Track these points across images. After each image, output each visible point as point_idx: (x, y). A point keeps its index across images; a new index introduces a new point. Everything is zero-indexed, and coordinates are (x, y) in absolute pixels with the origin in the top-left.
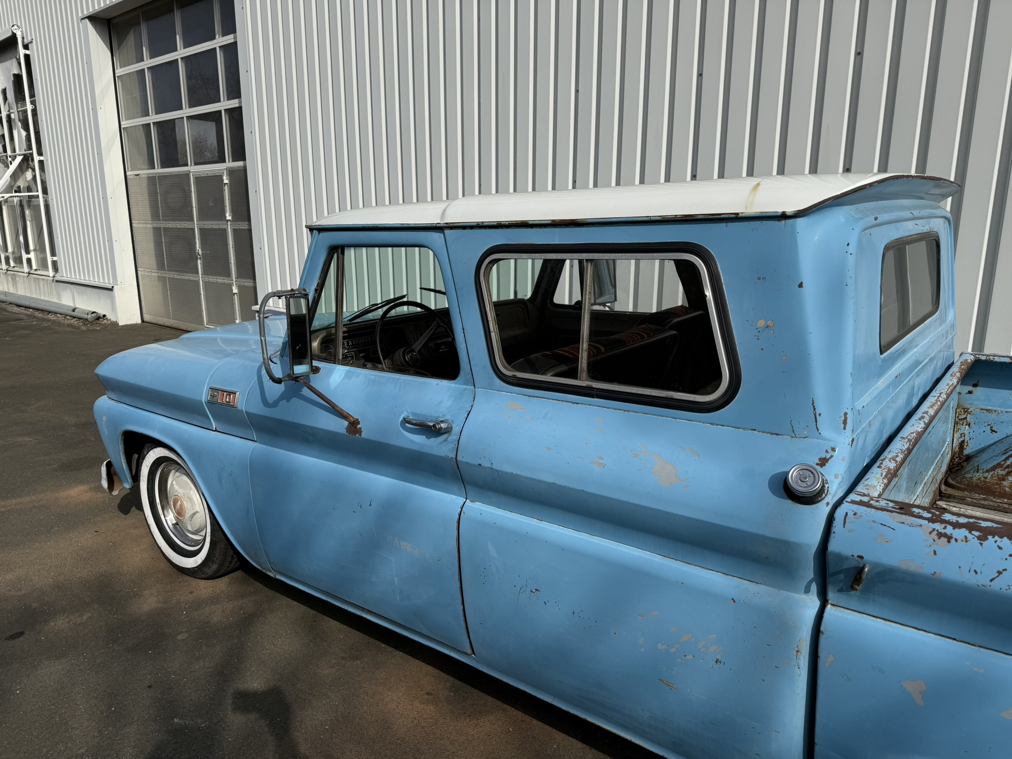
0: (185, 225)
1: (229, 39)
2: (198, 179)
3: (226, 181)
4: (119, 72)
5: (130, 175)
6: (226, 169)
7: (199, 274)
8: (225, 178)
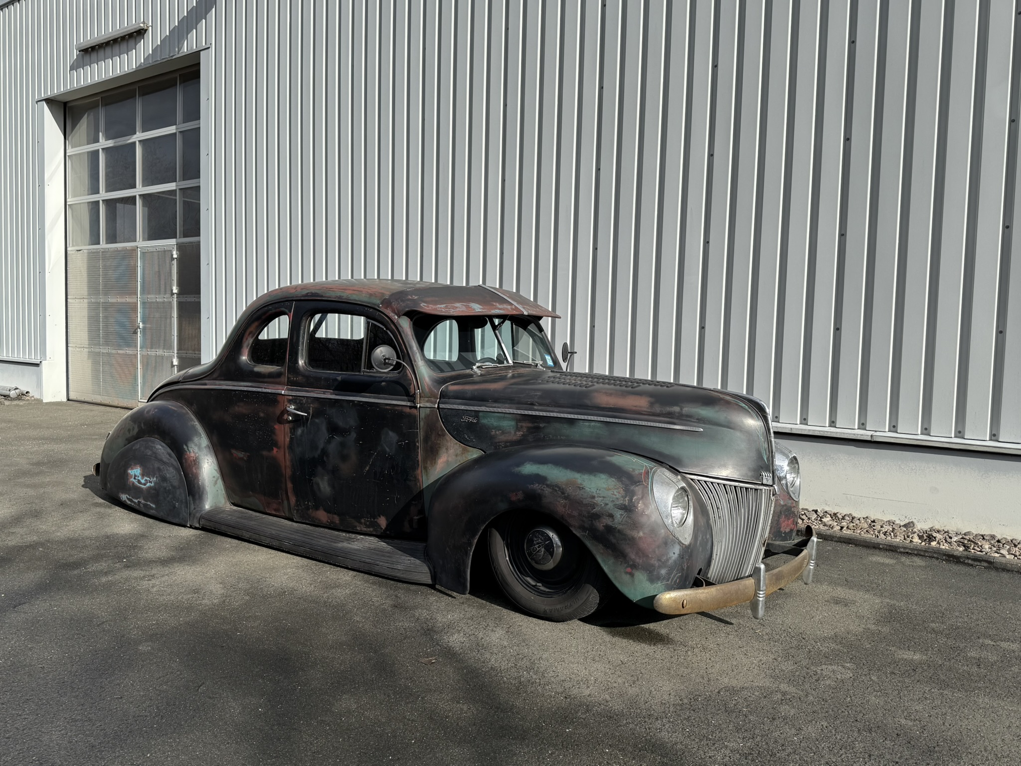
0: (128, 299)
1: (191, 125)
2: (146, 254)
3: (175, 256)
4: (71, 151)
5: (72, 250)
6: (176, 244)
8: (174, 252)
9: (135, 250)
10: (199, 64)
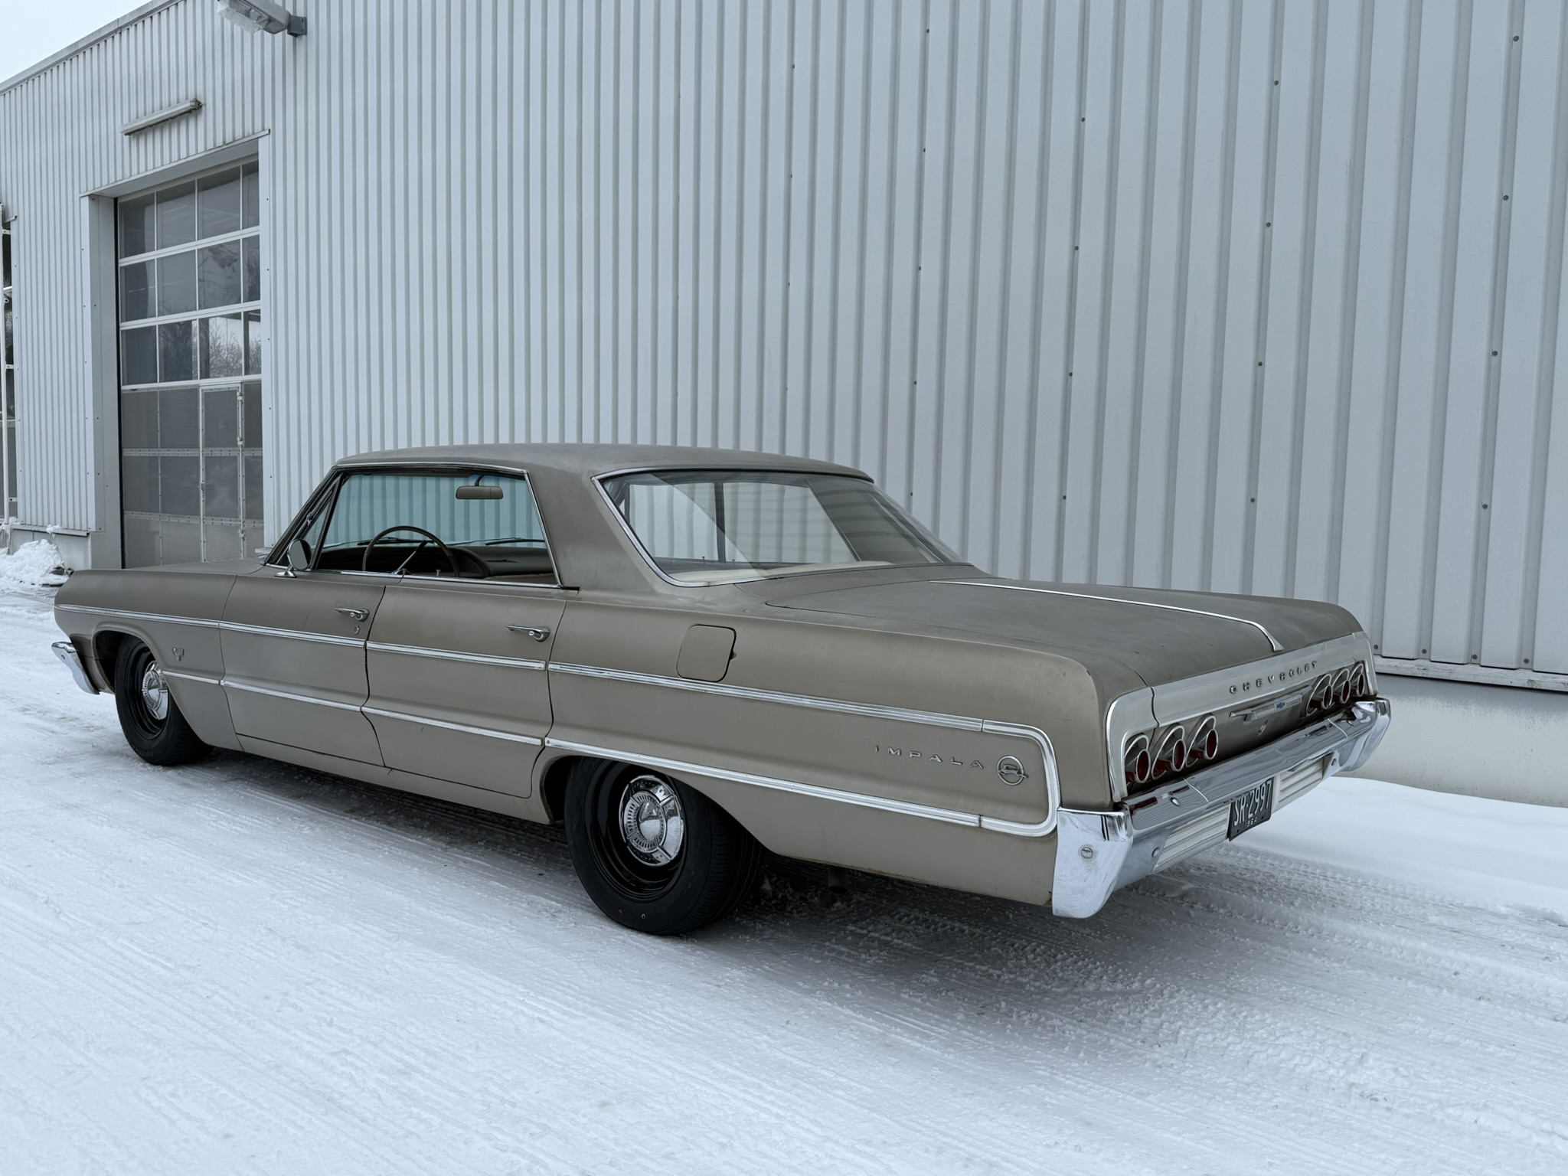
0: (190, 453)
1: (249, 232)
2: (209, 395)
3: (240, 398)
4: (125, 262)
5: (126, 390)
6: (241, 383)
7: (199, 514)
8: (238, 394)
9: (194, 391)
10: (257, 154)
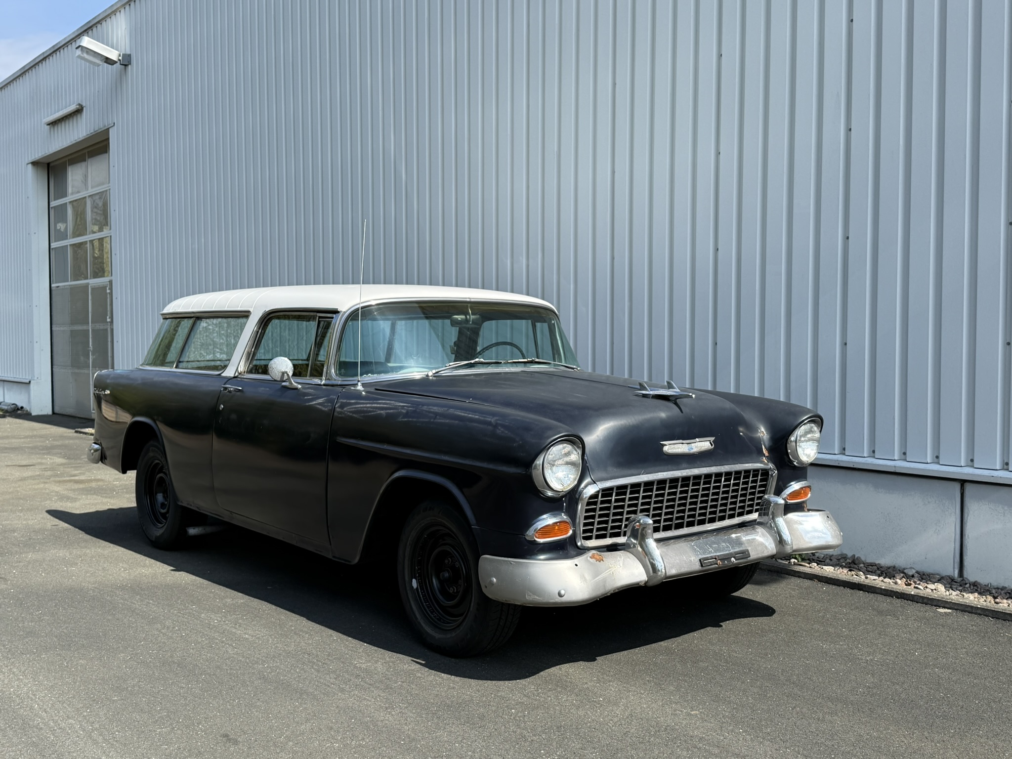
0: (85, 327)
1: (107, 186)
2: (93, 290)
3: (108, 291)
4: (53, 204)
5: (53, 287)
6: (109, 281)
7: (90, 368)
8: (108, 288)
9: (86, 286)
10: (109, 138)
